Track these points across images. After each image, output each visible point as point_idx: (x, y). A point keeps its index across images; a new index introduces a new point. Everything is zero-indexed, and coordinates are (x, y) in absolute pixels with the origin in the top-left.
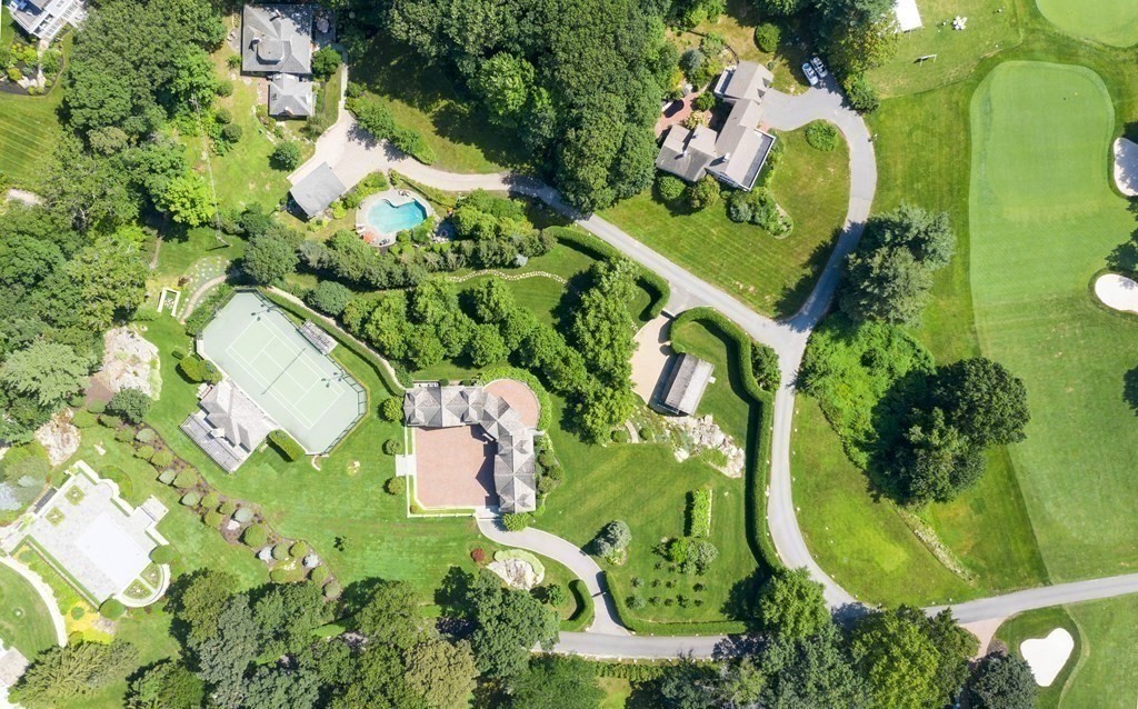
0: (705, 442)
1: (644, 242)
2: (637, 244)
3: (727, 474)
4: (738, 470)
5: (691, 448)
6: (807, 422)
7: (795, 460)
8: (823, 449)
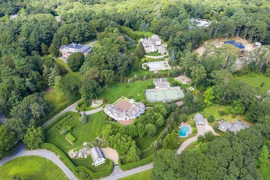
0: (82, 150)
1: (138, 173)
2: (139, 171)
3: (71, 150)
4: (69, 153)
5: (84, 146)
6: (61, 177)
7: (57, 167)
8: (52, 175)
